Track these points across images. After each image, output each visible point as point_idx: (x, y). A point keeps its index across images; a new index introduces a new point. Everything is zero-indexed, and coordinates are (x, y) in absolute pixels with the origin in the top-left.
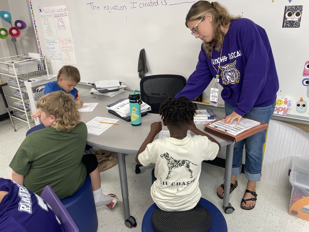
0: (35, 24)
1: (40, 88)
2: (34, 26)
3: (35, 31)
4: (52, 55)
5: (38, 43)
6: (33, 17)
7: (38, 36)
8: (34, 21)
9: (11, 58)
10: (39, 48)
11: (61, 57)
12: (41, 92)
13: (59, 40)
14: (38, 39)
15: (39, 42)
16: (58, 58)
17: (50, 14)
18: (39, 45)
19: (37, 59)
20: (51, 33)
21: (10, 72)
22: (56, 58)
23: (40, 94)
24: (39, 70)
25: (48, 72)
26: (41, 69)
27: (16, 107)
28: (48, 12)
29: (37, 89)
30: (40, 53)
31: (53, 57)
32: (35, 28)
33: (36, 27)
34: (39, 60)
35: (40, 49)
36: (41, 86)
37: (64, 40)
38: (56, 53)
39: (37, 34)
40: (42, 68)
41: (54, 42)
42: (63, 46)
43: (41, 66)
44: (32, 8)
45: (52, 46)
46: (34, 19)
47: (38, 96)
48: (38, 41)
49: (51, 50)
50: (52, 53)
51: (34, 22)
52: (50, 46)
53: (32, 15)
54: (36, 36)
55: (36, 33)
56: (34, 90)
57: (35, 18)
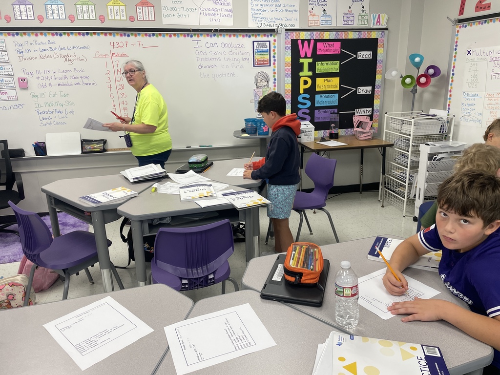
0: (453, 71)
1: (439, 156)
2: (452, 73)
3: (451, 80)
4: (466, 114)
5: (449, 97)
6: (453, 61)
7: (451, 88)
8: (454, 67)
9: (402, 114)
10: (448, 103)
11: (480, 118)
12: (438, 162)
13: (487, 93)
14: (450, 91)
15: (450, 95)
16: (474, 118)
17: (483, 57)
18: (450, 99)
19: (443, 118)
20: (475, 83)
21: (402, 131)
22: (470, 119)
23: (435, 164)
24: (440, 132)
25: (451, 138)
26: (443, 132)
27: (393, 177)
28: (482, 54)
29: (434, 157)
30: (447, 110)
31: (466, 117)
32: (451, 75)
33: (453, 74)
34: (445, 119)
35: (449, 105)
36: (441, 153)
37: (495, 94)
38: (473, 112)
39: (451, 84)
40: (445, 130)
41: (477, 96)
42: (490, 102)
43: (445, 127)
44: (456, 49)
45: (470, 102)
46: (454, 63)
47: (433, 166)
48: (449, 93)
49: (467, 107)
50: (468, 111)
51: (452, 68)
52: (466, 102)
53: (453, 59)
54: (450, 86)
55: (450, 82)
56: (431, 157)
57: (456, 62)
